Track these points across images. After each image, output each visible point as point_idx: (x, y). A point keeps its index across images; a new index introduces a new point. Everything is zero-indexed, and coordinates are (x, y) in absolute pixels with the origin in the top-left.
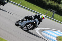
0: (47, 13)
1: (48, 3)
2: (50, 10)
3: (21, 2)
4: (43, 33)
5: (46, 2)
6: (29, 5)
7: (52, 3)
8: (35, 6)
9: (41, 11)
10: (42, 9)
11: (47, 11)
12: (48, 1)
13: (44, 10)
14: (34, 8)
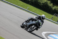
0: (52, 18)
1: (54, 8)
2: (55, 15)
3: (28, 7)
4: (49, 37)
5: (52, 7)
6: (35, 10)
7: (57, 9)
8: (42, 11)
9: (47, 16)
10: (48, 14)
11: (53, 16)
12: (54, 7)
13: (50, 15)
14: (41, 13)
